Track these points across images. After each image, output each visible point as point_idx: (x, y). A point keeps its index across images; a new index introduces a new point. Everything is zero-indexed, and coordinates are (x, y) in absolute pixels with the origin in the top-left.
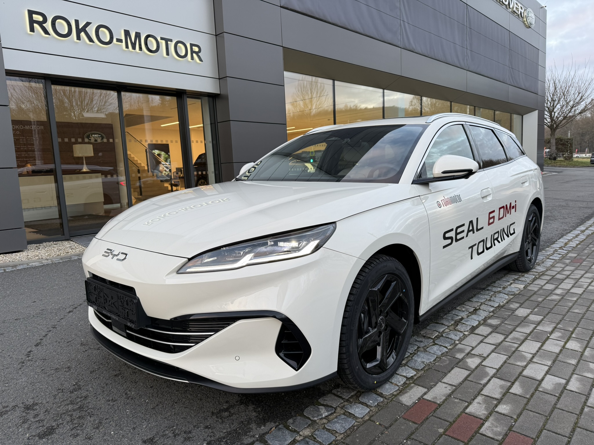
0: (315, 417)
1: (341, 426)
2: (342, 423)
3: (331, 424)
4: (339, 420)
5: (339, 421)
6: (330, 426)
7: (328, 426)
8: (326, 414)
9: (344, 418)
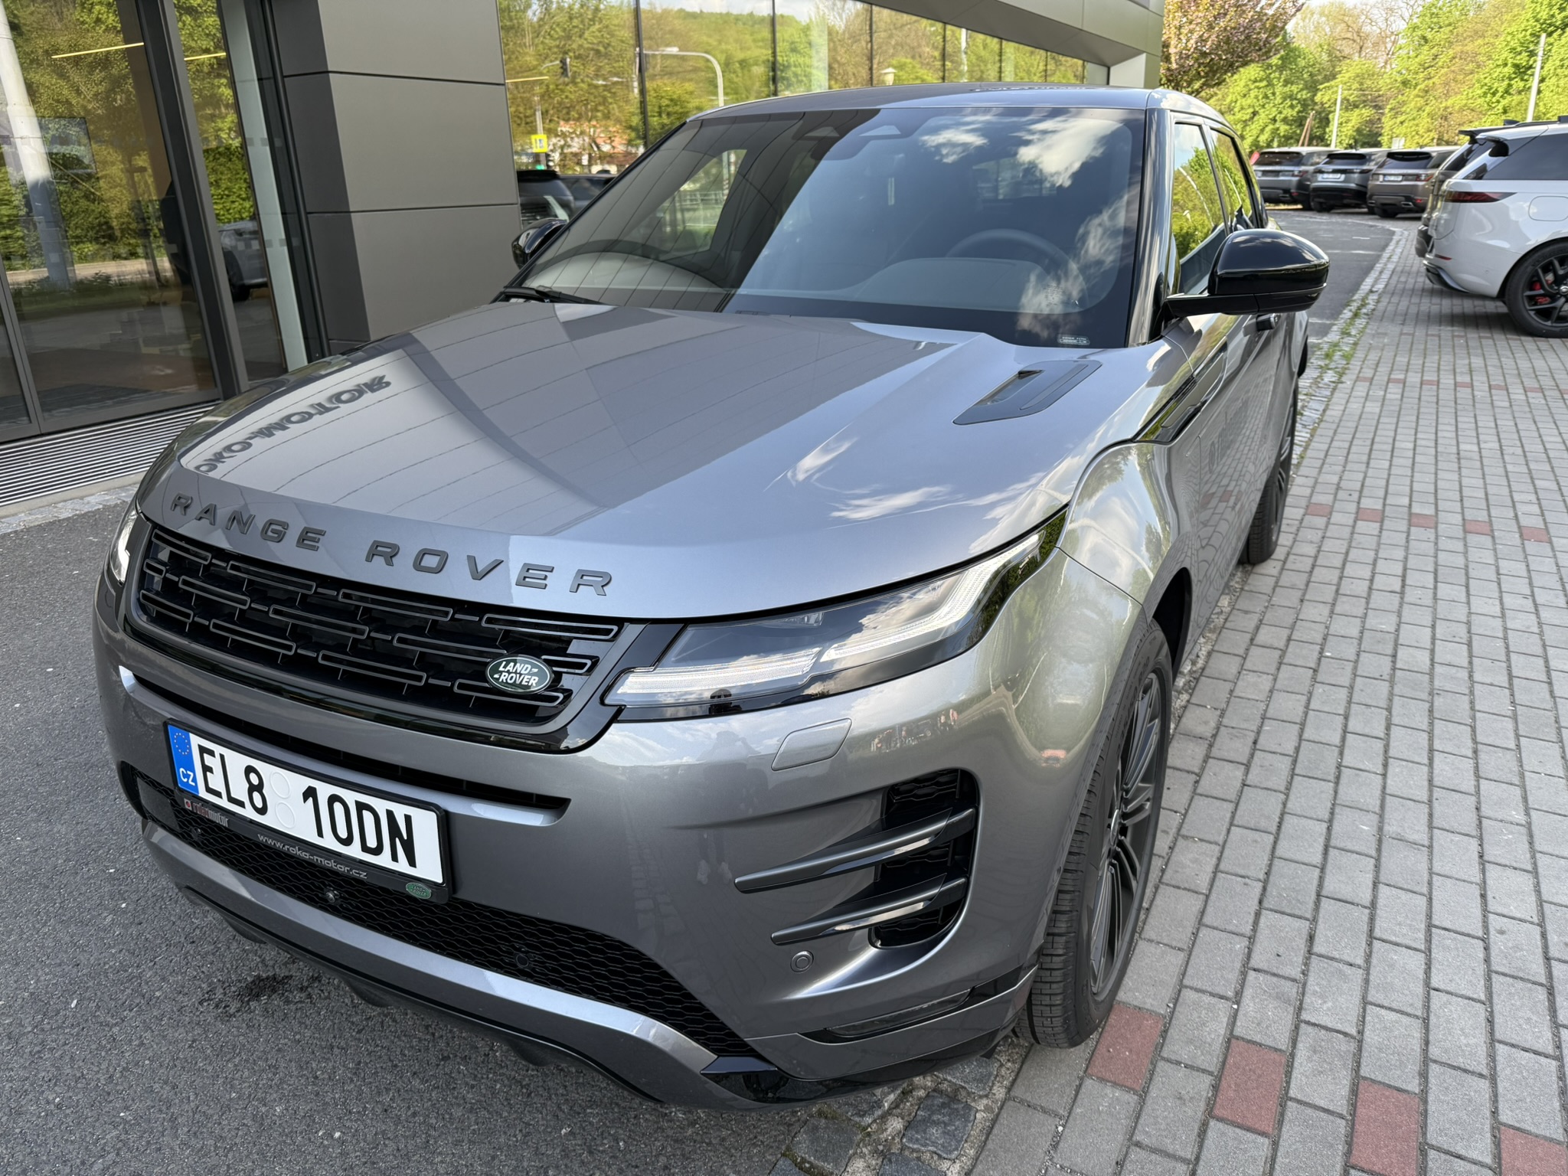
0: (864, 1116)
1: (944, 1133)
2: (946, 1125)
3: (917, 1132)
4: (933, 1113)
5: (935, 1118)
6: (917, 1140)
7: (910, 1140)
8: (892, 1097)
9: (943, 1105)
